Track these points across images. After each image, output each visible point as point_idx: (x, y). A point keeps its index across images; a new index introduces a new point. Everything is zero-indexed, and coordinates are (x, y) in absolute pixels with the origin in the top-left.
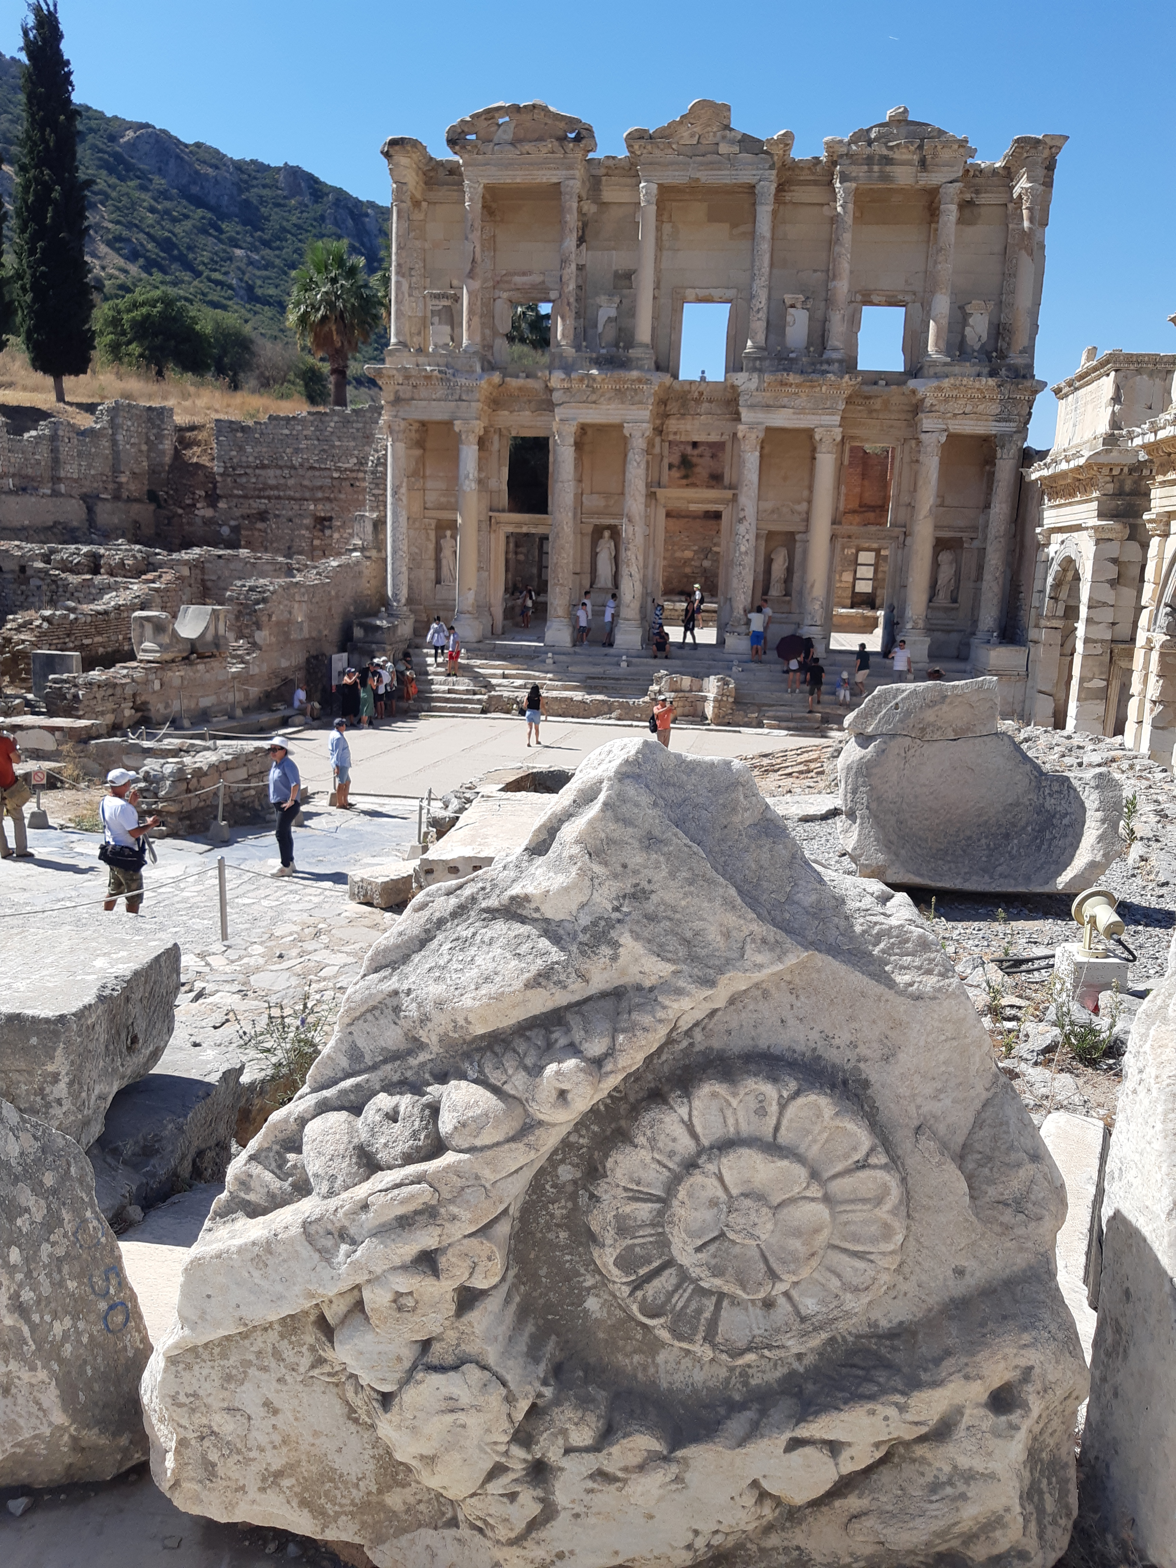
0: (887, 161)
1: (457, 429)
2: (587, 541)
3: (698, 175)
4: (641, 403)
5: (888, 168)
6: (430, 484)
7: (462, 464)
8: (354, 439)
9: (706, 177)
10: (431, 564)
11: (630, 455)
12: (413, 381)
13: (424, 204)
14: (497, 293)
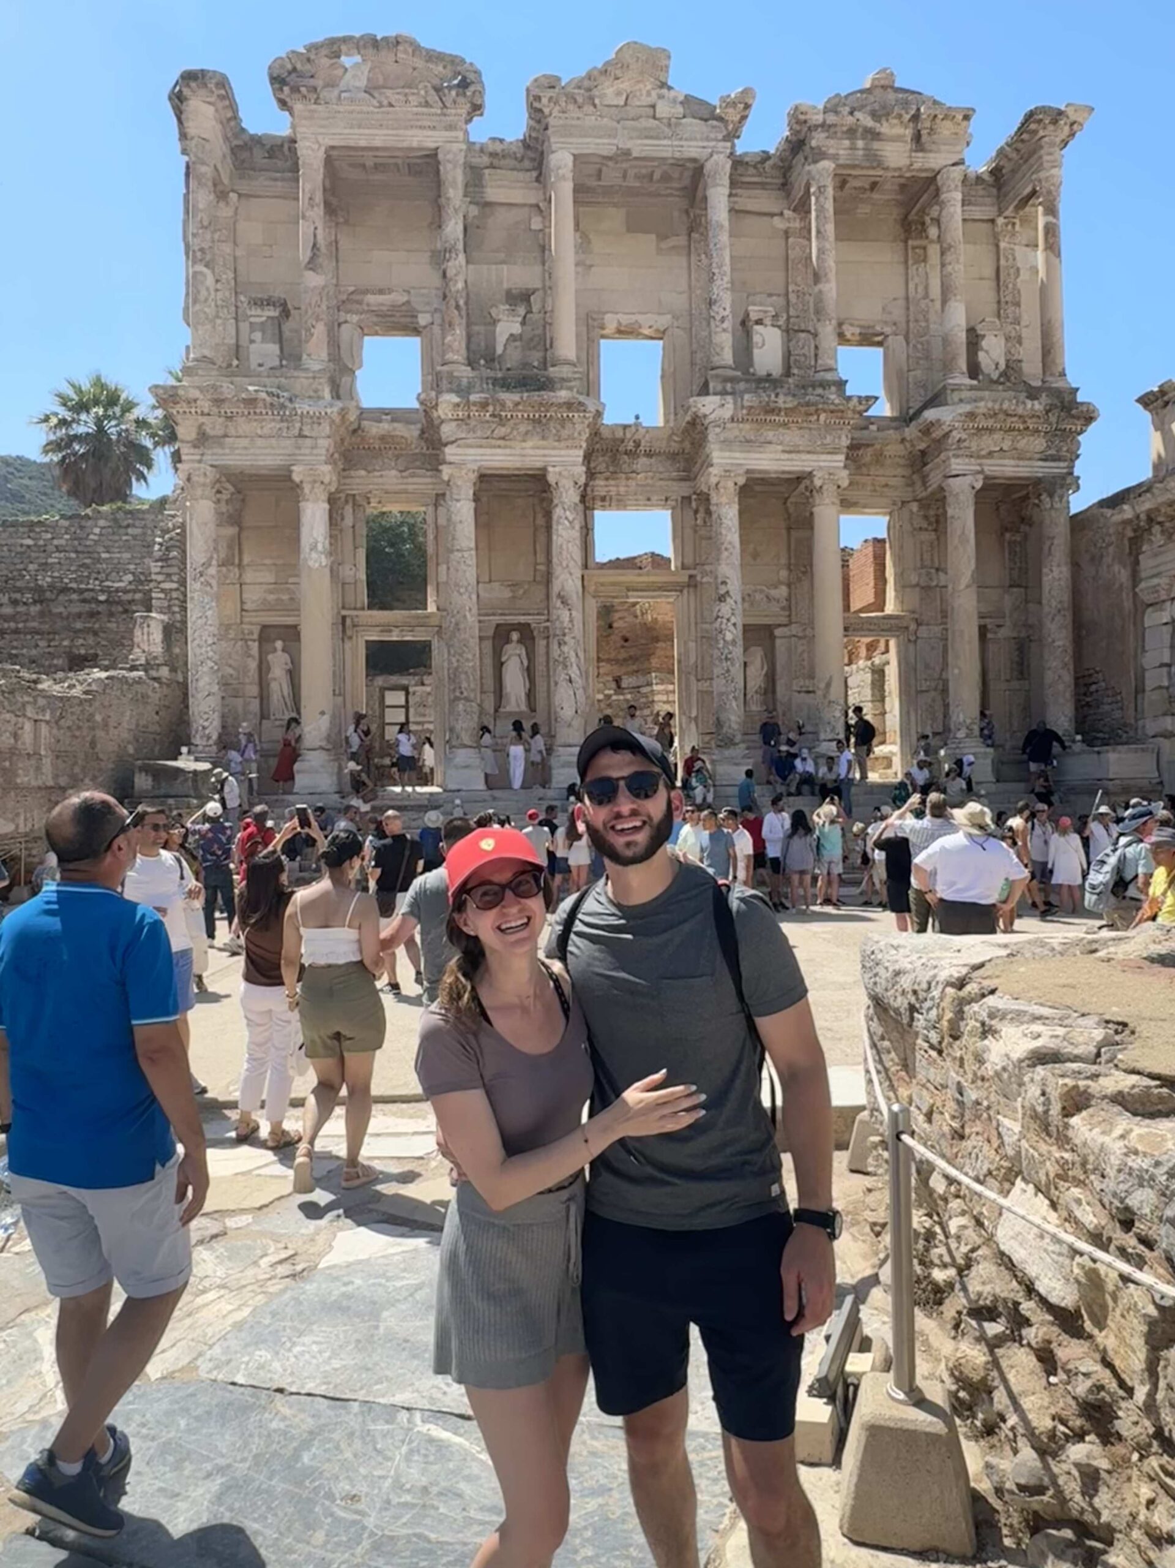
0: (873, 135)
1: (296, 478)
2: (488, 645)
3: (629, 145)
4: (571, 437)
5: (876, 145)
6: (249, 576)
7: (305, 531)
8: (128, 548)
9: (639, 147)
10: (254, 690)
11: (558, 512)
12: (227, 408)
13: (233, 196)
14: (343, 316)
